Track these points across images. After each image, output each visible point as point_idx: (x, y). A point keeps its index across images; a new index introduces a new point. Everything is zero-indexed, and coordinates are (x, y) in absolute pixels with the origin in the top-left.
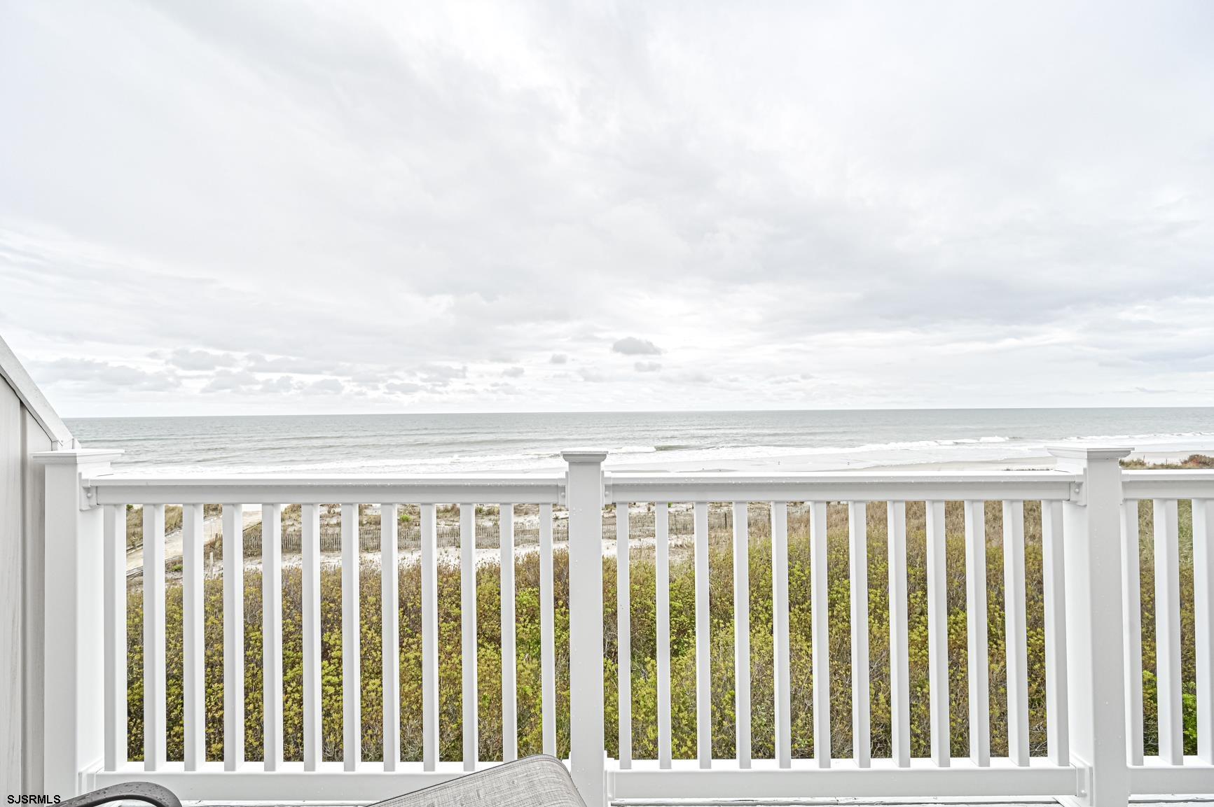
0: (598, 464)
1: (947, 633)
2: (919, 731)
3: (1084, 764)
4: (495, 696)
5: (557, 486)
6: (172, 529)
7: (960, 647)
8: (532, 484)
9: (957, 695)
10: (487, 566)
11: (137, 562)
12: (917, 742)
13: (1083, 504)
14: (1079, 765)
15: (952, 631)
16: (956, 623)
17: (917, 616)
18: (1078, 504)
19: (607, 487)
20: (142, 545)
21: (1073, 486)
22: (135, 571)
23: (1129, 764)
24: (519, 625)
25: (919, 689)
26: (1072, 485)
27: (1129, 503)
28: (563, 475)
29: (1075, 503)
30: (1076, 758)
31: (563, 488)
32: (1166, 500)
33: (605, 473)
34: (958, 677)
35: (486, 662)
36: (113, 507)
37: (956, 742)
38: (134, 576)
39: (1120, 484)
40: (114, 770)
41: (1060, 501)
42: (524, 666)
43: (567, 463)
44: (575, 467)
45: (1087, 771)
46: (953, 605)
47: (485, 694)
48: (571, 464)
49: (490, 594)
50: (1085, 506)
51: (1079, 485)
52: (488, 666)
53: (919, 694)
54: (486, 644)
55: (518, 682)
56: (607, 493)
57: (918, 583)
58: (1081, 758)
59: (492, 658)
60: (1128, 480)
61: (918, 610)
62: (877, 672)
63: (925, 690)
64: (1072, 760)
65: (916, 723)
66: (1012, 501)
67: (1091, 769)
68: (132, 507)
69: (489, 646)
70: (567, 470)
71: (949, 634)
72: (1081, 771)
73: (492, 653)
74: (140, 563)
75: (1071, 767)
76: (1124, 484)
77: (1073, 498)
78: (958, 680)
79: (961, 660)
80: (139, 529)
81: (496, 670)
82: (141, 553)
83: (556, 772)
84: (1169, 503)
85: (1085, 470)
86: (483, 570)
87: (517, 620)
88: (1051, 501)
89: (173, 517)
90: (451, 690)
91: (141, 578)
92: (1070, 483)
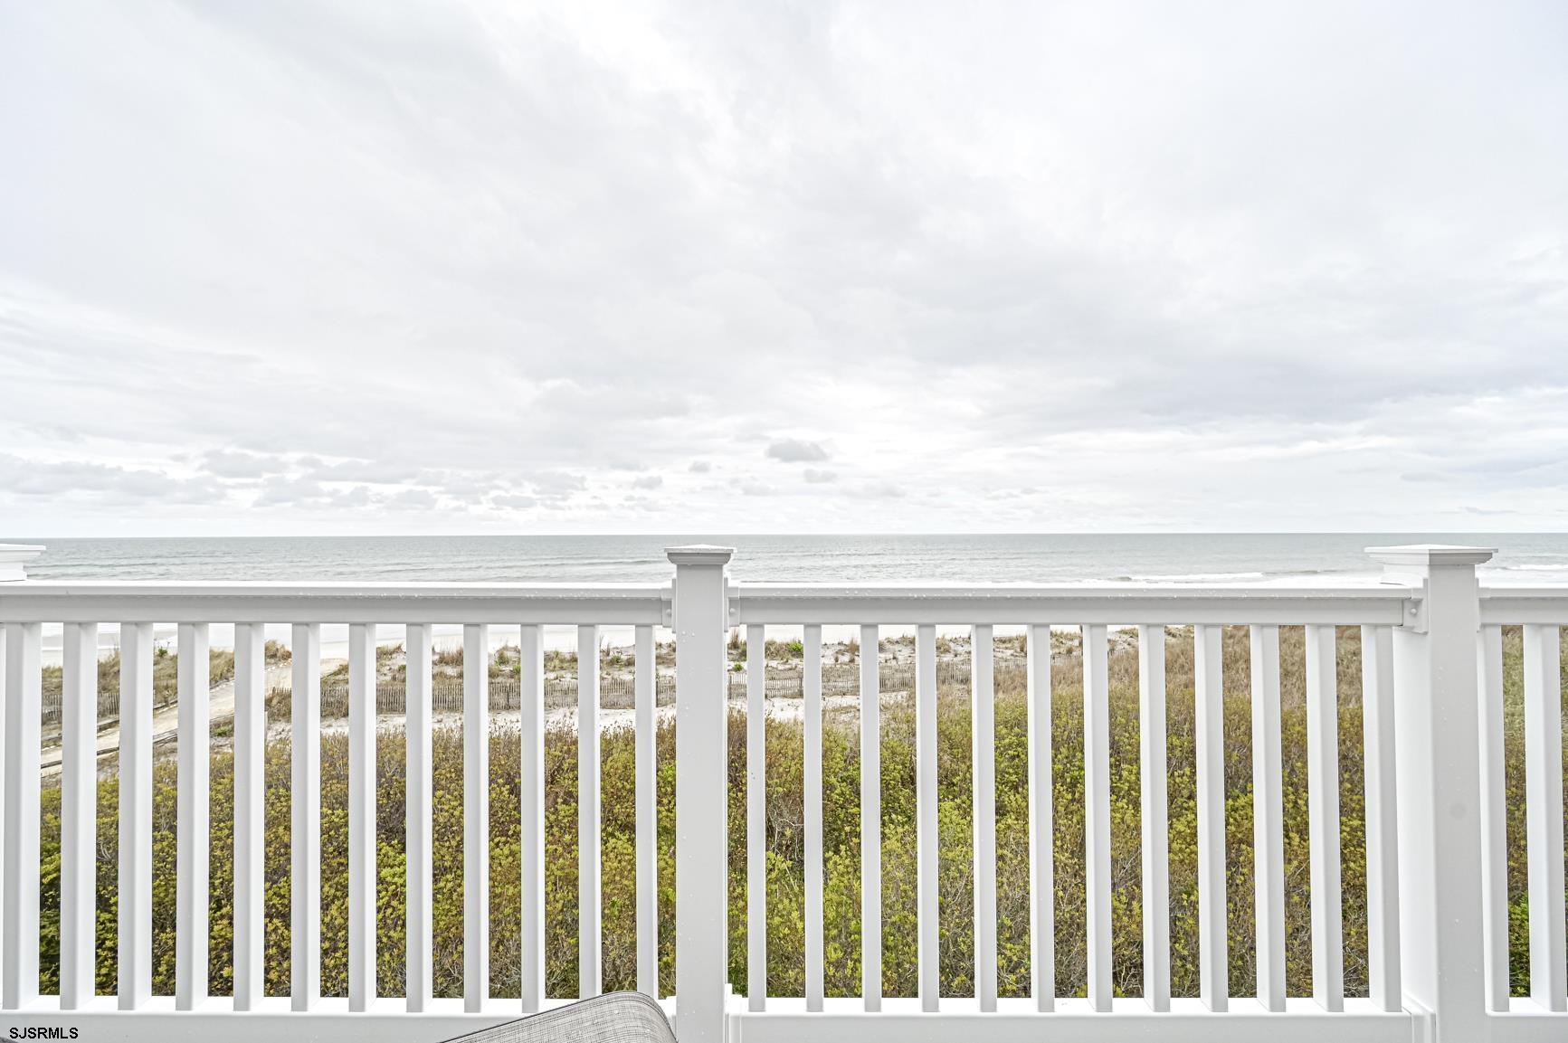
0: (720, 567)
1: (1224, 823)
2: (1186, 953)
3: (1423, 1009)
4: (627, 902)
5: (660, 599)
6: (216, 682)
7: (1241, 841)
8: (624, 596)
9: (1236, 904)
10: (622, 731)
11: (169, 723)
12: (1183, 966)
13: (1424, 631)
14: (1416, 1011)
15: (1231, 820)
16: (1235, 810)
17: (1181, 800)
18: (1416, 630)
19: (732, 602)
20: (176, 702)
21: (1407, 605)
22: (167, 735)
23: (1489, 1010)
24: (662, 809)
25: (1185, 896)
26: (1406, 603)
27: (1489, 631)
28: (668, 584)
29: (1410, 630)
30: (1413, 1001)
31: (668, 603)
32: (1542, 626)
33: (729, 580)
34: (1238, 881)
35: (616, 857)
36: (20, 627)
37: (1234, 967)
38: (165, 741)
39: (1477, 603)
40: (16, 1007)
41: (1389, 626)
42: (667, 863)
43: (674, 567)
44: (685, 572)
45: (1428, 1020)
46: (1232, 787)
47: (613, 899)
48: (679, 567)
49: (626, 767)
50: (1426, 633)
51: (1417, 603)
52: (620, 862)
53: (1185, 903)
54: (617, 833)
55: (659, 884)
56: (732, 610)
57: (1182, 758)
58: (1417, 1000)
59: (625, 851)
60: (1488, 596)
61: (1186, 793)
62: (1131, 874)
63: (1192, 898)
64: (1405, 1003)
65: (1183, 941)
66: (1319, 626)
67: (1433, 1016)
68: (166, 652)
69: (621, 836)
70: (675, 576)
71: (1227, 824)
72: (1419, 1018)
73: (626, 845)
74: (174, 725)
75: (1405, 1013)
76: (1482, 601)
77: (1408, 621)
78: (1237, 885)
79: (1242, 859)
80: (174, 681)
81: (629, 867)
82: (176, 712)
83: (642, 1018)
84: (1547, 630)
85: (1425, 581)
86: (616, 736)
87: (659, 803)
88: (1376, 626)
89: (218, 665)
90: (570, 894)
91: (175, 744)
92: (1403, 601)
